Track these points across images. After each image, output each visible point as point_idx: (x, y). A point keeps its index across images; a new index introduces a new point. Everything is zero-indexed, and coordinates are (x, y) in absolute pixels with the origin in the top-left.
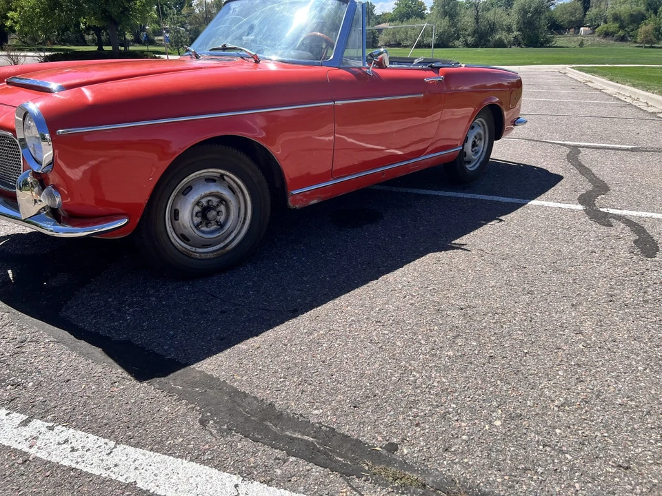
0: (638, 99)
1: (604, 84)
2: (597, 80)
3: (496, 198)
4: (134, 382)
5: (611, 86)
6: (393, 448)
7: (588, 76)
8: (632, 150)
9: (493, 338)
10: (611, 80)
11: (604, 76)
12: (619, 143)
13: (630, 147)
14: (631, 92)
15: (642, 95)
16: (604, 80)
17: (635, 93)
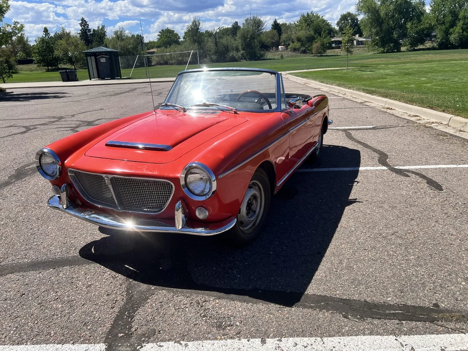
0: (345, 94)
1: (316, 84)
2: (312, 83)
3: (341, 169)
4: (288, 308)
5: (323, 86)
6: (436, 305)
7: (304, 80)
8: (374, 128)
9: (422, 246)
10: (322, 82)
11: (315, 79)
12: (363, 125)
13: (371, 127)
14: (339, 89)
15: (347, 92)
16: (316, 82)
17: (342, 90)
